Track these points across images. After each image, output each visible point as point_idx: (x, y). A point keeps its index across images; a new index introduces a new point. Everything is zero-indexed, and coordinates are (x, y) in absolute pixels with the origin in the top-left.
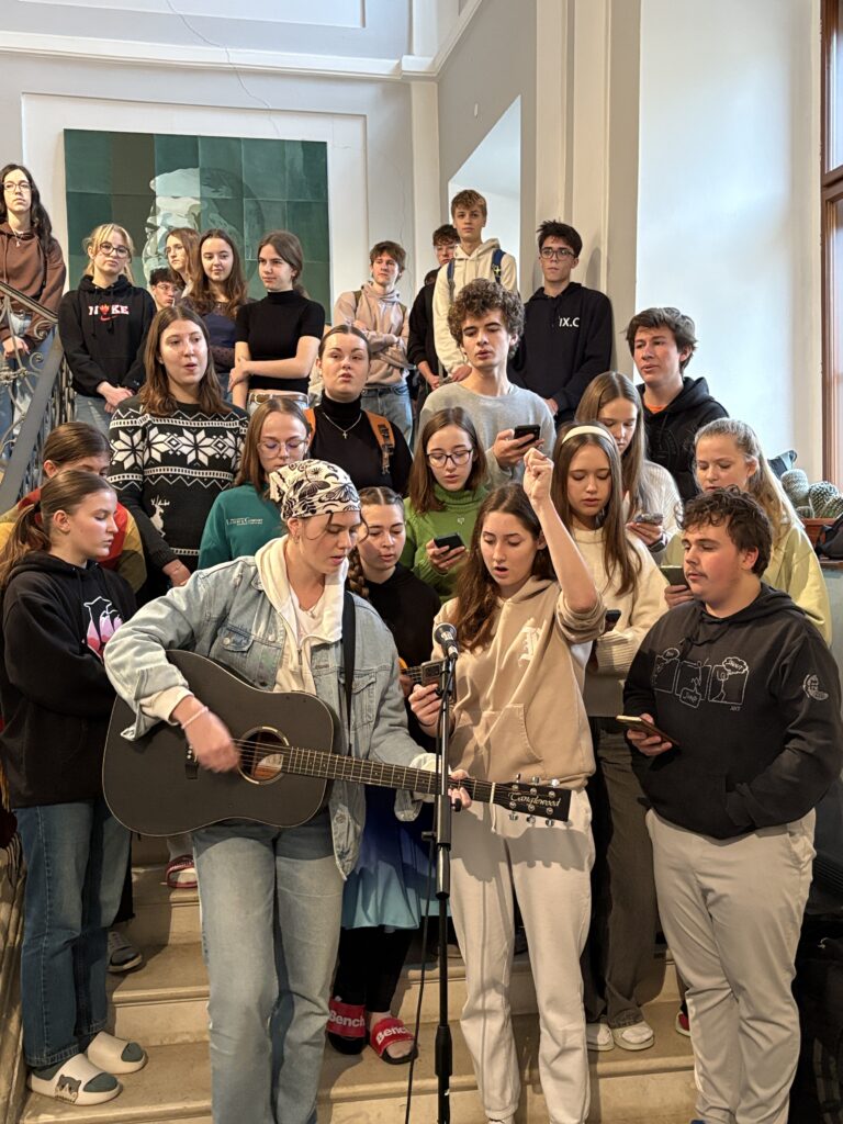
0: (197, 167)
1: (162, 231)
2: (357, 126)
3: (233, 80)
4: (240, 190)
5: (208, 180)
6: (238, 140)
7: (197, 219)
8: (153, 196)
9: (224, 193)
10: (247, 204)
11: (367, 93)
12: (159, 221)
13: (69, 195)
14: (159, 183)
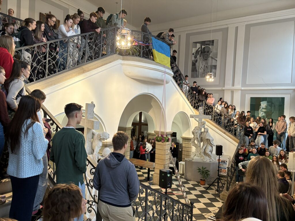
0: (266, 100)
1: (261, 108)
2: (290, 95)
3: (272, 90)
4: (272, 103)
5: (268, 102)
6: (272, 97)
7: (266, 107)
8: (261, 104)
9: (270, 104)
10: (273, 105)
11: (291, 91)
12: (261, 107)
13: (251, 104)
14: (261, 103)
